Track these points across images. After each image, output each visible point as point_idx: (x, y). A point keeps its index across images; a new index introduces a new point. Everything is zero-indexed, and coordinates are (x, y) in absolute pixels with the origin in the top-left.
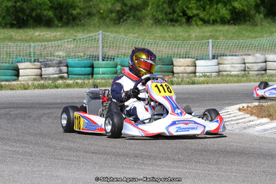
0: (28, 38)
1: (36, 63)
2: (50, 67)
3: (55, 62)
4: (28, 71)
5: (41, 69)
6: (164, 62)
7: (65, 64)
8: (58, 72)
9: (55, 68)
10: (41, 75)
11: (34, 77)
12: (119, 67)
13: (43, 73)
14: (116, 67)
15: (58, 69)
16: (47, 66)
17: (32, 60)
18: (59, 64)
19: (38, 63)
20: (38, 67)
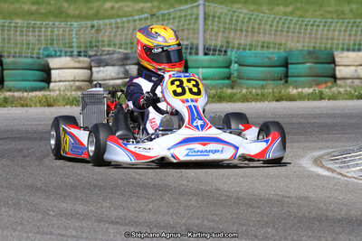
0: (91, 12)
1: (81, 59)
2: (107, 65)
3: (116, 56)
4: (66, 72)
5: (90, 68)
6: (317, 58)
7: (136, 61)
8: (121, 75)
9: (116, 68)
10: (90, 81)
11: (77, 83)
12: (235, 66)
13: (95, 76)
14: (228, 67)
15: (122, 69)
16: (101, 63)
17: (75, 53)
18: (125, 60)
19: (87, 59)
20: (85, 65)
